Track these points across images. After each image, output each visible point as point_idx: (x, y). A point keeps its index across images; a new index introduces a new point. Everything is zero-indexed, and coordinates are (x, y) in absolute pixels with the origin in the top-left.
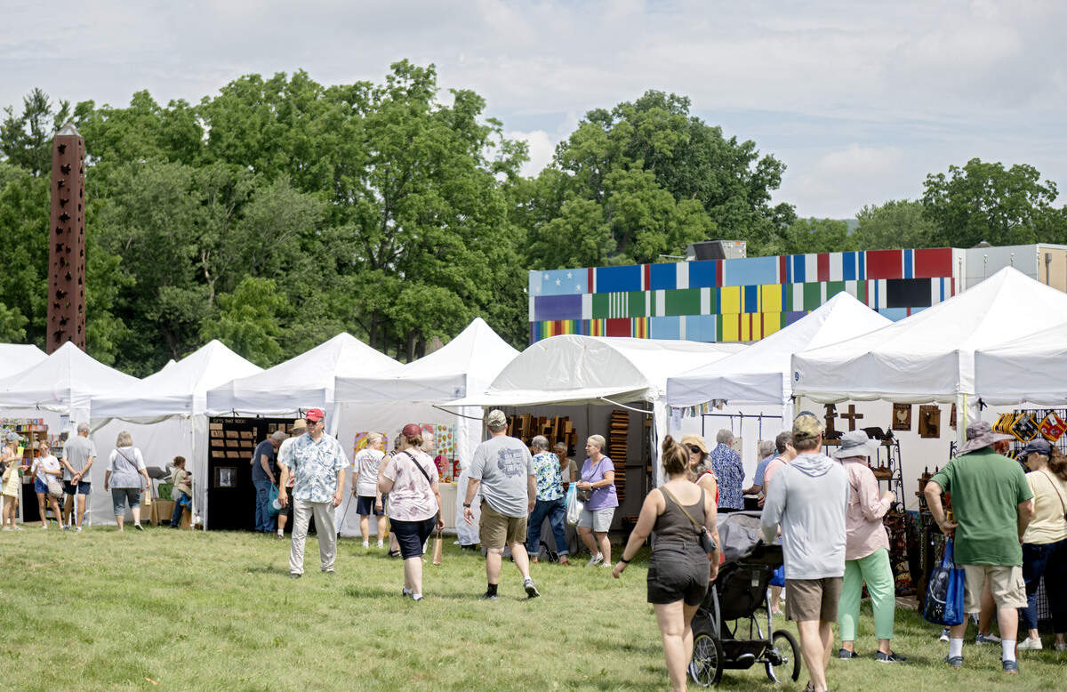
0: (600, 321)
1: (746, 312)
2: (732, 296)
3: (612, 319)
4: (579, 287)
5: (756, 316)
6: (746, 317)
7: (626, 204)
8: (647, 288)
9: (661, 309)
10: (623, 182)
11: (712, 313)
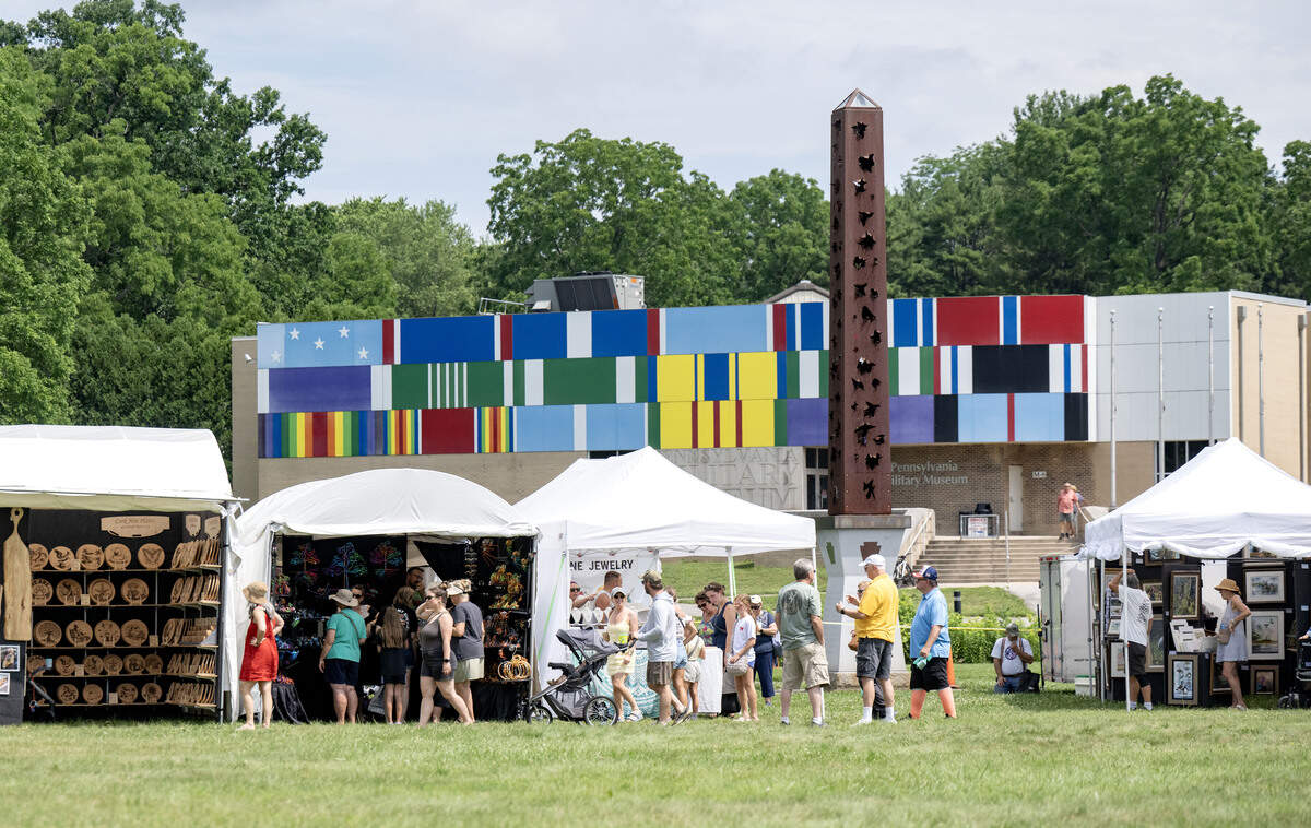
0: (409, 413)
1: (707, 398)
2: (678, 374)
3: (435, 410)
4: (363, 353)
5: (727, 408)
6: (706, 408)
7: (107, 200)
8: (505, 356)
9: (535, 393)
10: (94, 159)
11: (639, 399)
